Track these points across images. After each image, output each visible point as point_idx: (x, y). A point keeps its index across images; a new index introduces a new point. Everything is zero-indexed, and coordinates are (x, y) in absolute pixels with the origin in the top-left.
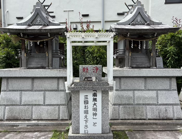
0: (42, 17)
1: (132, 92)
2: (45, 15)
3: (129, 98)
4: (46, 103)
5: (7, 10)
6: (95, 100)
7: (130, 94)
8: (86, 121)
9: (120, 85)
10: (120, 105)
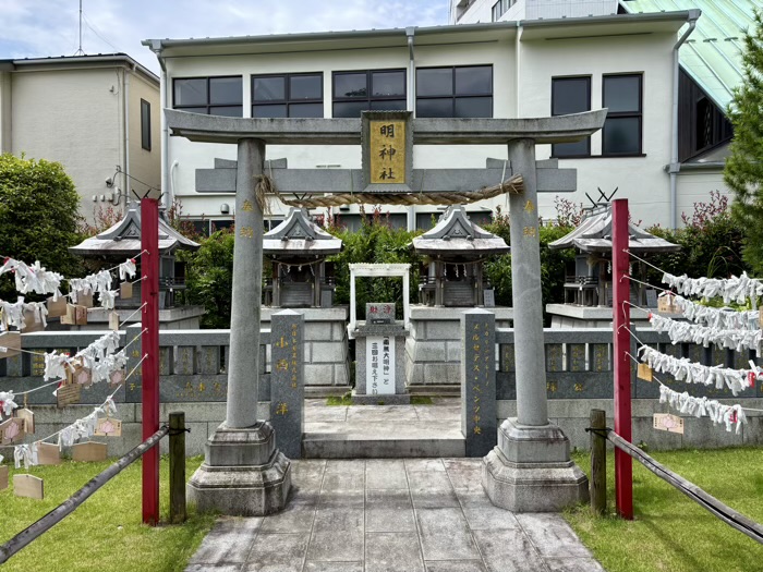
0: (304, 226)
1: (442, 343)
2: (308, 223)
3: (438, 352)
4: (314, 361)
5: (175, 162)
6: (386, 349)
7: (440, 345)
8: (375, 378)
9: (425, 332)
10: (424, 362)
